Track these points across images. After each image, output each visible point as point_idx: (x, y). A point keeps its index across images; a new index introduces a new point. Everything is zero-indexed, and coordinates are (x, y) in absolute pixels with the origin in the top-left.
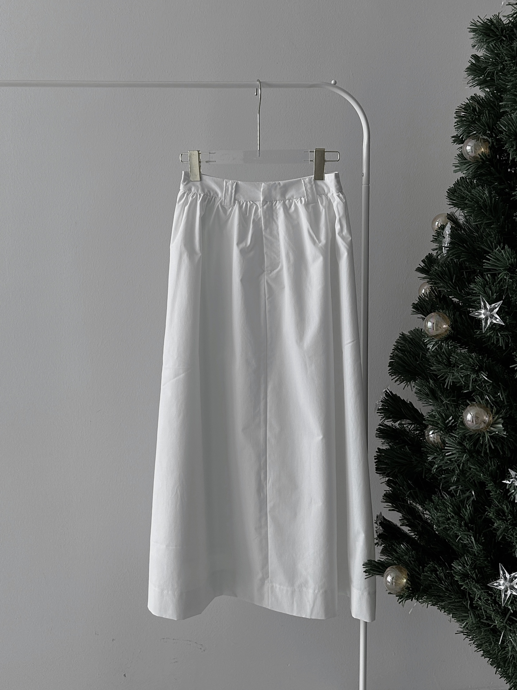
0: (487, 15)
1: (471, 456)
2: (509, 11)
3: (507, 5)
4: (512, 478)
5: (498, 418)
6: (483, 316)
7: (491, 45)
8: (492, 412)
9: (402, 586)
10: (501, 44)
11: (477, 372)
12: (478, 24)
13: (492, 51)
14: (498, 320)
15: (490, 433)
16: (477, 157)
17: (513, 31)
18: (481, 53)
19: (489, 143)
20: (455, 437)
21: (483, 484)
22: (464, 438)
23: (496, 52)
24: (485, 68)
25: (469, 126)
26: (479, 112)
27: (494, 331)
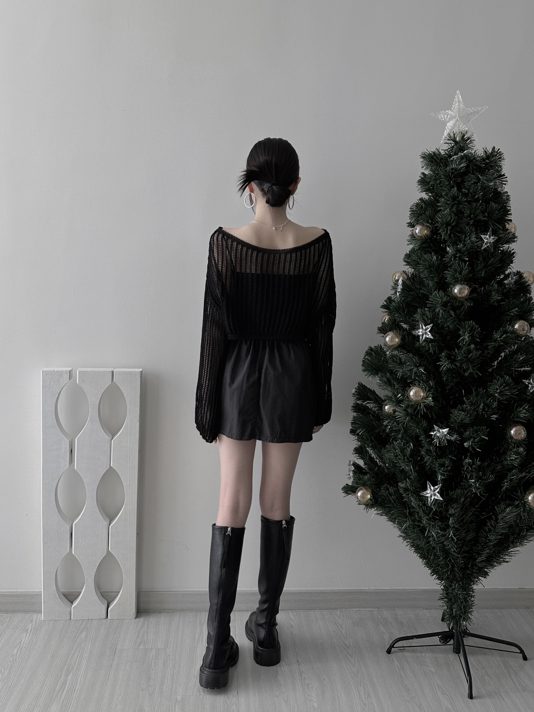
0: (432, 149)
1: (412, 418)
2: (446, 147)
3: (445, 143)
4: (436, 431)
5: (429, 394)
6: (421, 334)
7: (433, 168)
8: (426, 390)
9: (366, 499)
10: (439, 168)
11: (417, 367)
12: (427, 154)
13: (434, 172)
14: (430, 336)
15: (424, 403)
16: (422, 237)
17: (447, 159)
18: (427, 172)
19: (430, 228)
20: (402, 406)
21: (417, 437)
22: (408, 406)
23: (436, 172)
24: (430, 182)
25: (418, 217)
26: (425, 209)
27: (427, 342)
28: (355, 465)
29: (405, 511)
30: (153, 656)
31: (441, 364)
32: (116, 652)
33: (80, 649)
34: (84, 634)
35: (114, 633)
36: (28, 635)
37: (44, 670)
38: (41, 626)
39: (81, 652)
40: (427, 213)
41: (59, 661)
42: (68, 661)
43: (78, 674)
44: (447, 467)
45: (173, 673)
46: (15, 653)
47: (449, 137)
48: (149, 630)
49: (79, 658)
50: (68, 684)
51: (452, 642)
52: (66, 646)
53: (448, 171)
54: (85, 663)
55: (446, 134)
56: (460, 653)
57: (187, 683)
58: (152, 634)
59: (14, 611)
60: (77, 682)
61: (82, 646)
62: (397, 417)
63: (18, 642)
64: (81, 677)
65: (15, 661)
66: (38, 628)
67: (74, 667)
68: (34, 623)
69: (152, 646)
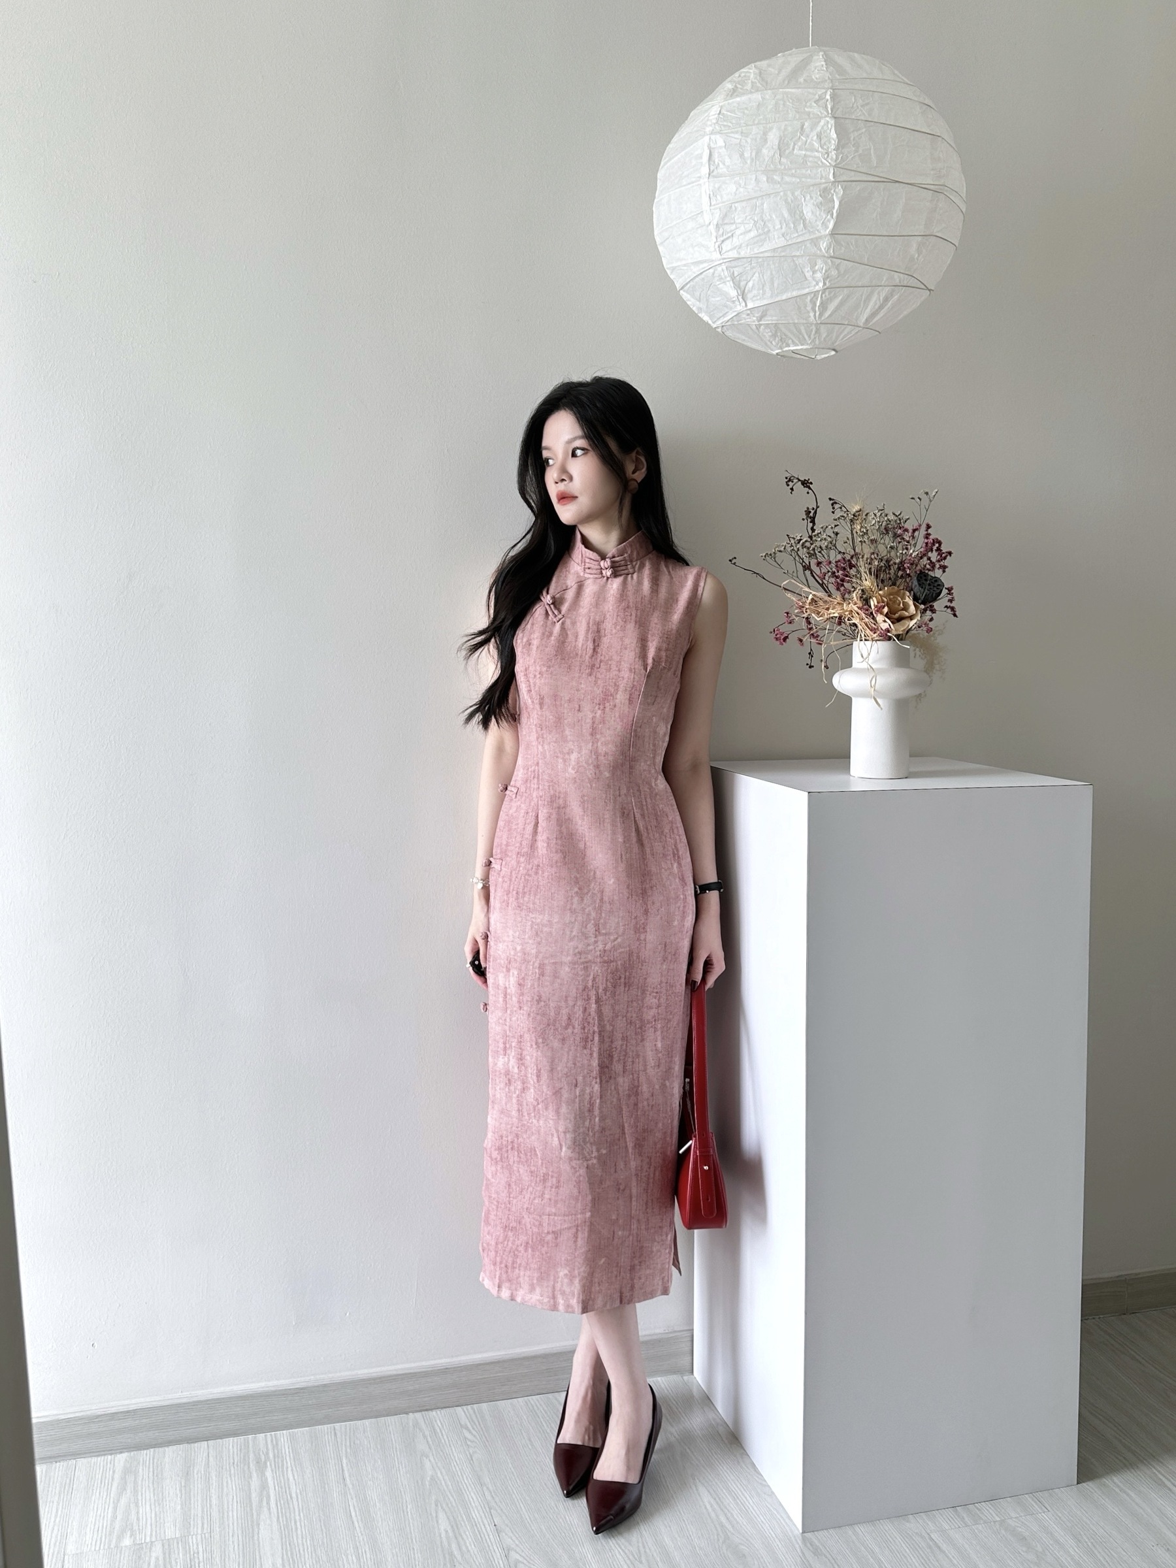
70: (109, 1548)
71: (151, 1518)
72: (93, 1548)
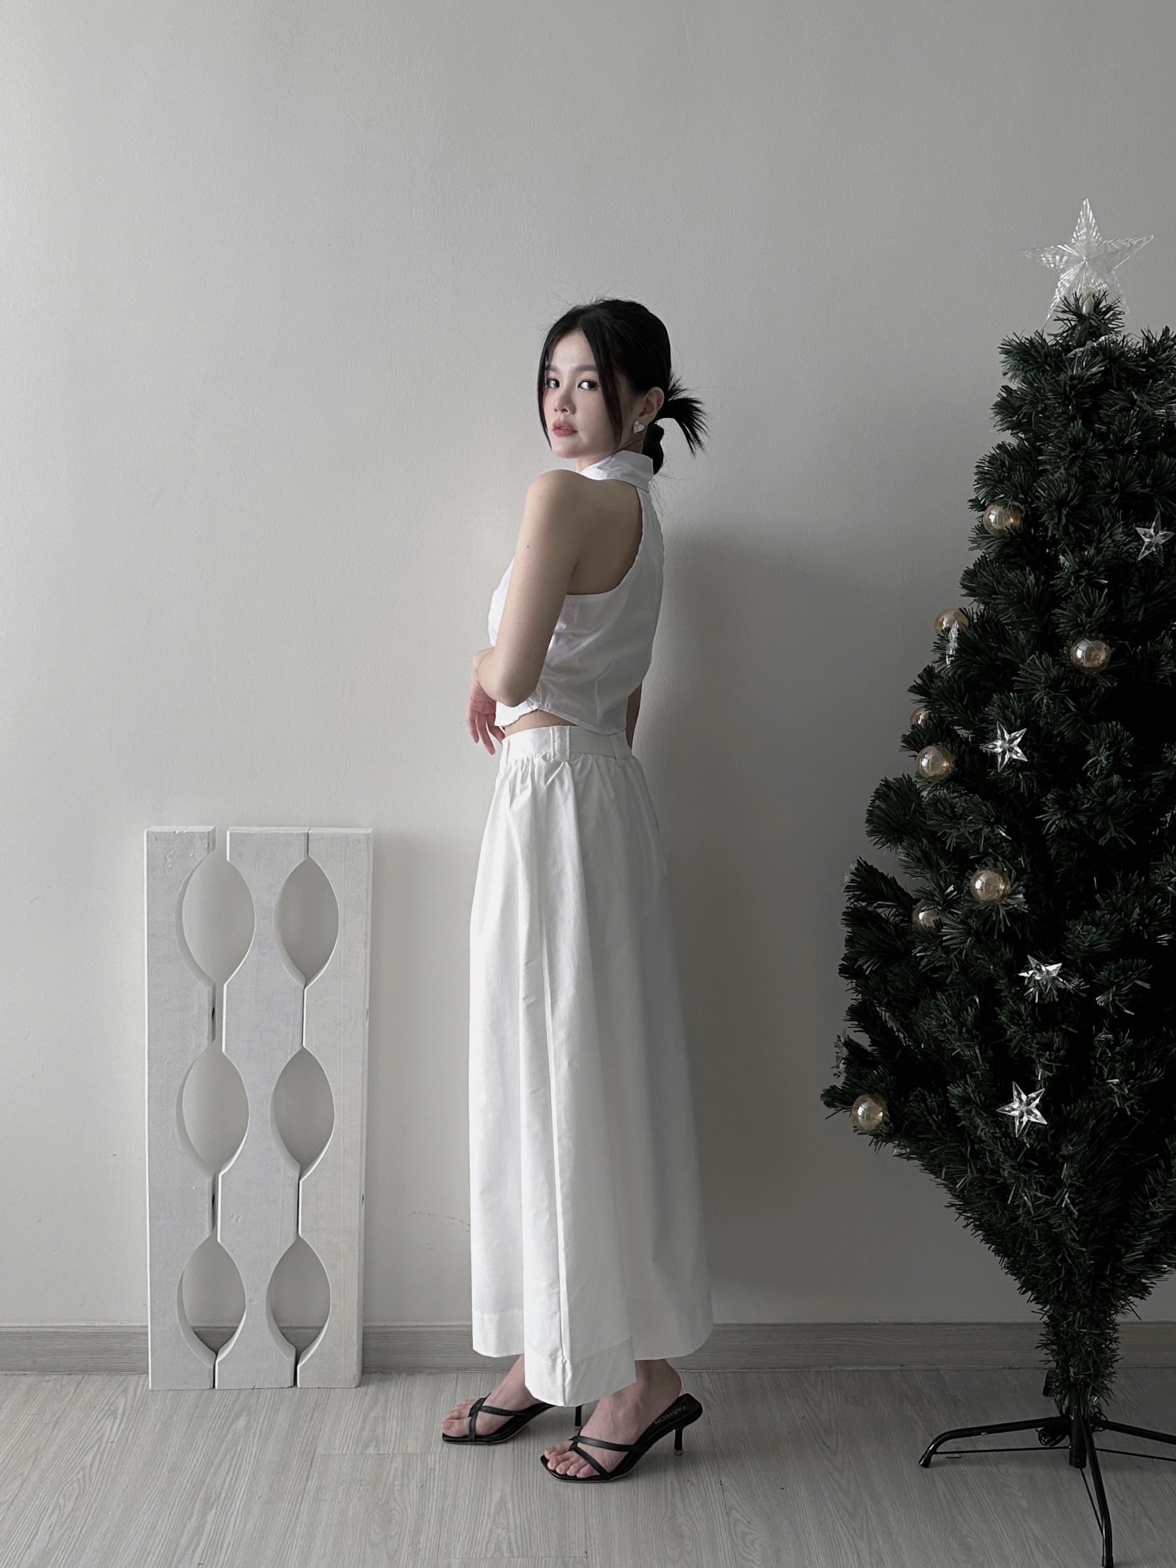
0: (1026, 333)
1: (979, 941)
2: (1059, 327)
3: (1055, 320)
4: (1032, 969)
5: (1018, 887)
6: (999, 750)
7: (1029, 376)
8: (1010, 878)
9: (876, 1122)
10: (1043, 375)
11: (991, 825)
12: (1014, 343)
13: (1030, 384)
14: (1019, 755)
15: (1007, 905)
16: (1004, 531)
17: (1061, 356)
18: (1014, 386)
19: (1022, 512)
20: (957, 914)
21: (991, 981)
22: (970, 913)
23: (1035, 385)
24: (1021, 407)
25: (995, 486)
26: (1009, 468)
27: (1013, 770)
28: (850, 1044)
29: (963, 1150)
30: (396, 1470)
31: (1044, 820)
32: (315, 1460)
33: (234, 1455)
34: (242, 1421)
35: (309, 1418)
36: (118, 1421)
37: (153, 1502)
38: (146, 1404)
39: (235, 1460)
40: (1016, 478)
41: (185, 1481)
42: (207, 1480)
43: (230, 1509)
44: (1058, 1050)
45: (443, 1509)
46: (89, 1462)
47: (1065, 305)
48: (388, 1414)
49: (231, 1474)
50: (206, 1531)
51: (1066, 1441)
52: (203, 1448)
53: (1062, 383)
54: (244, 1486)
55: (1057, 298)
56: (1084, 1466)
57: (474, 1532)
58: (395, 1421)
59: (85, 1371)
60: (227, 1528)
61: (239, 1448)
62: (944, 938)
63: (96, 1438)
64: (237, 1516)
65: (88, 1483)
66: (140, 1407)
67: (220, 1493)
68: (130, 1395)
69: (394, 1449)
70: (355, 1454)
71: (396, 1433)
72: (340, 1451)
